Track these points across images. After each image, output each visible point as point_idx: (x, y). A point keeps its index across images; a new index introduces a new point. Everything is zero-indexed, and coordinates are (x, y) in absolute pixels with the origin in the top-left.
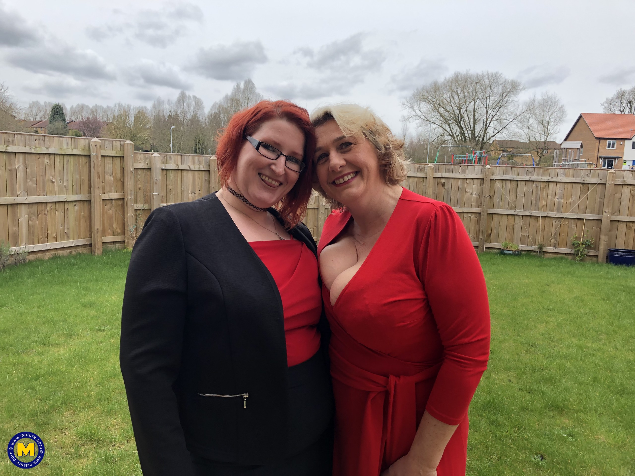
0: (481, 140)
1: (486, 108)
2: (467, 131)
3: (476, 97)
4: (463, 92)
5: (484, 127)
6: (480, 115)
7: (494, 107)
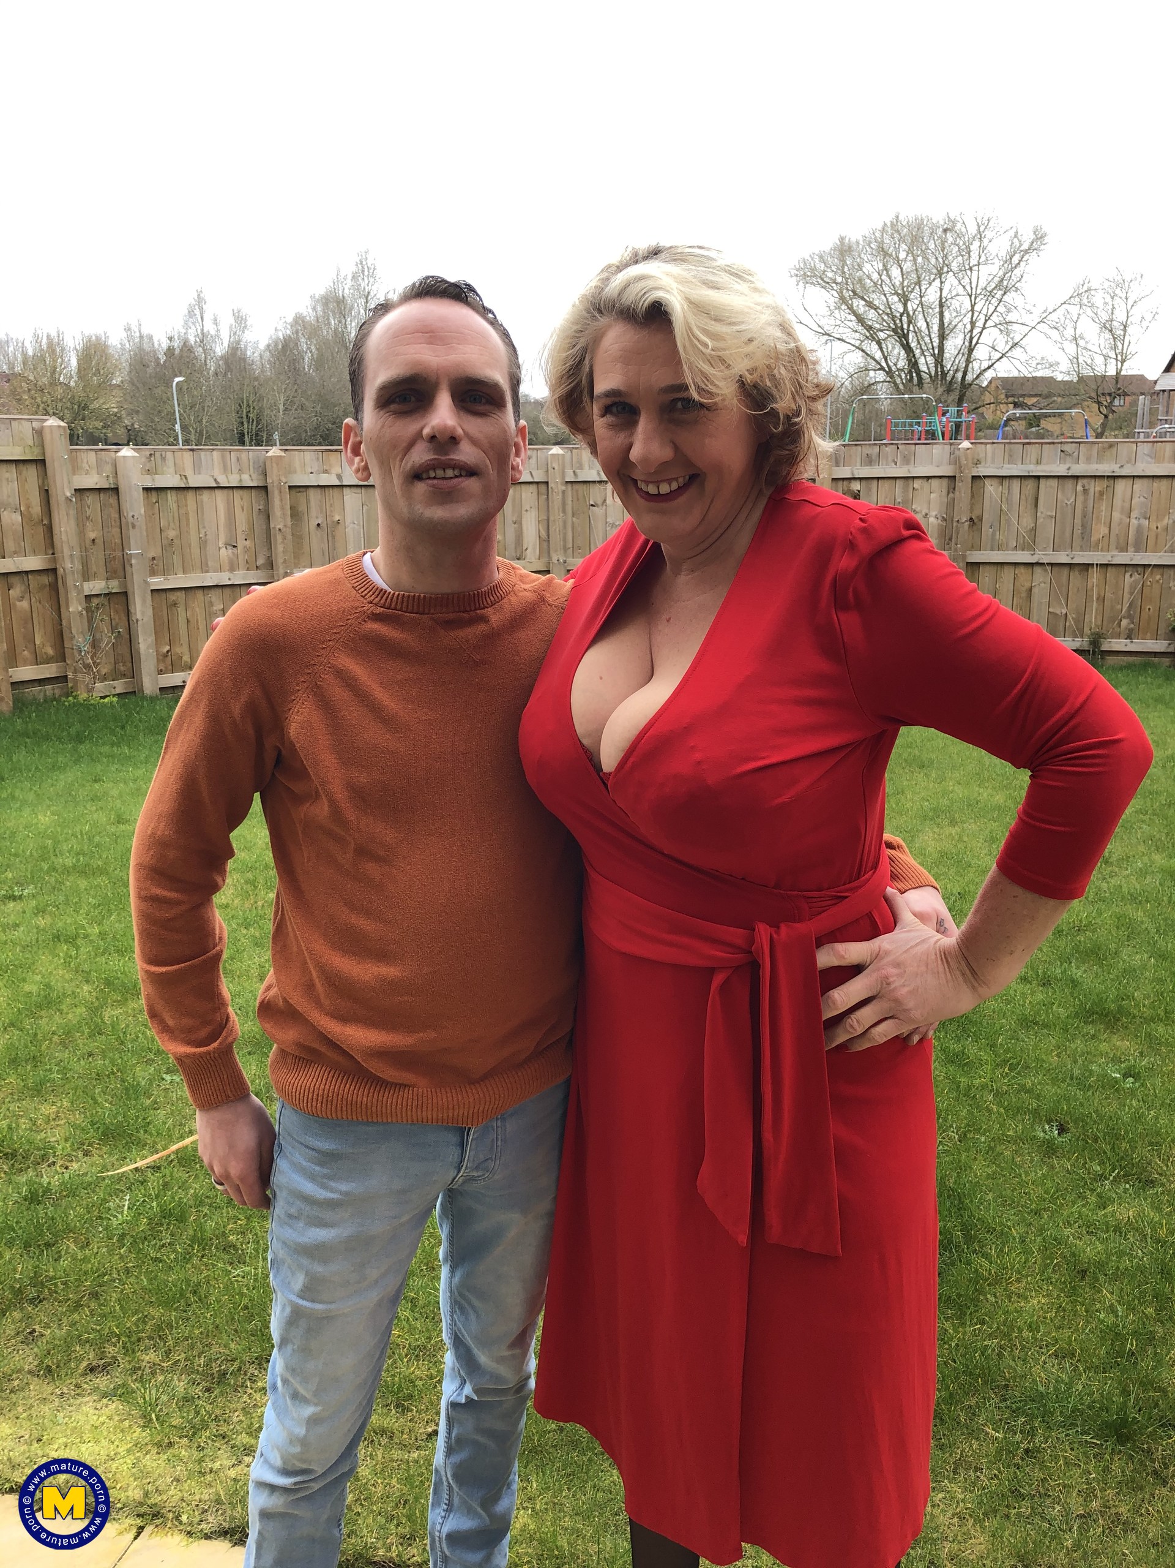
0: (960, 379)
1: (970, 296)
2: (925, 356)
3: (945, 269)
4: (913, 254)
5: (967, 344)
6: (954, 314)
7: (991, 292)
